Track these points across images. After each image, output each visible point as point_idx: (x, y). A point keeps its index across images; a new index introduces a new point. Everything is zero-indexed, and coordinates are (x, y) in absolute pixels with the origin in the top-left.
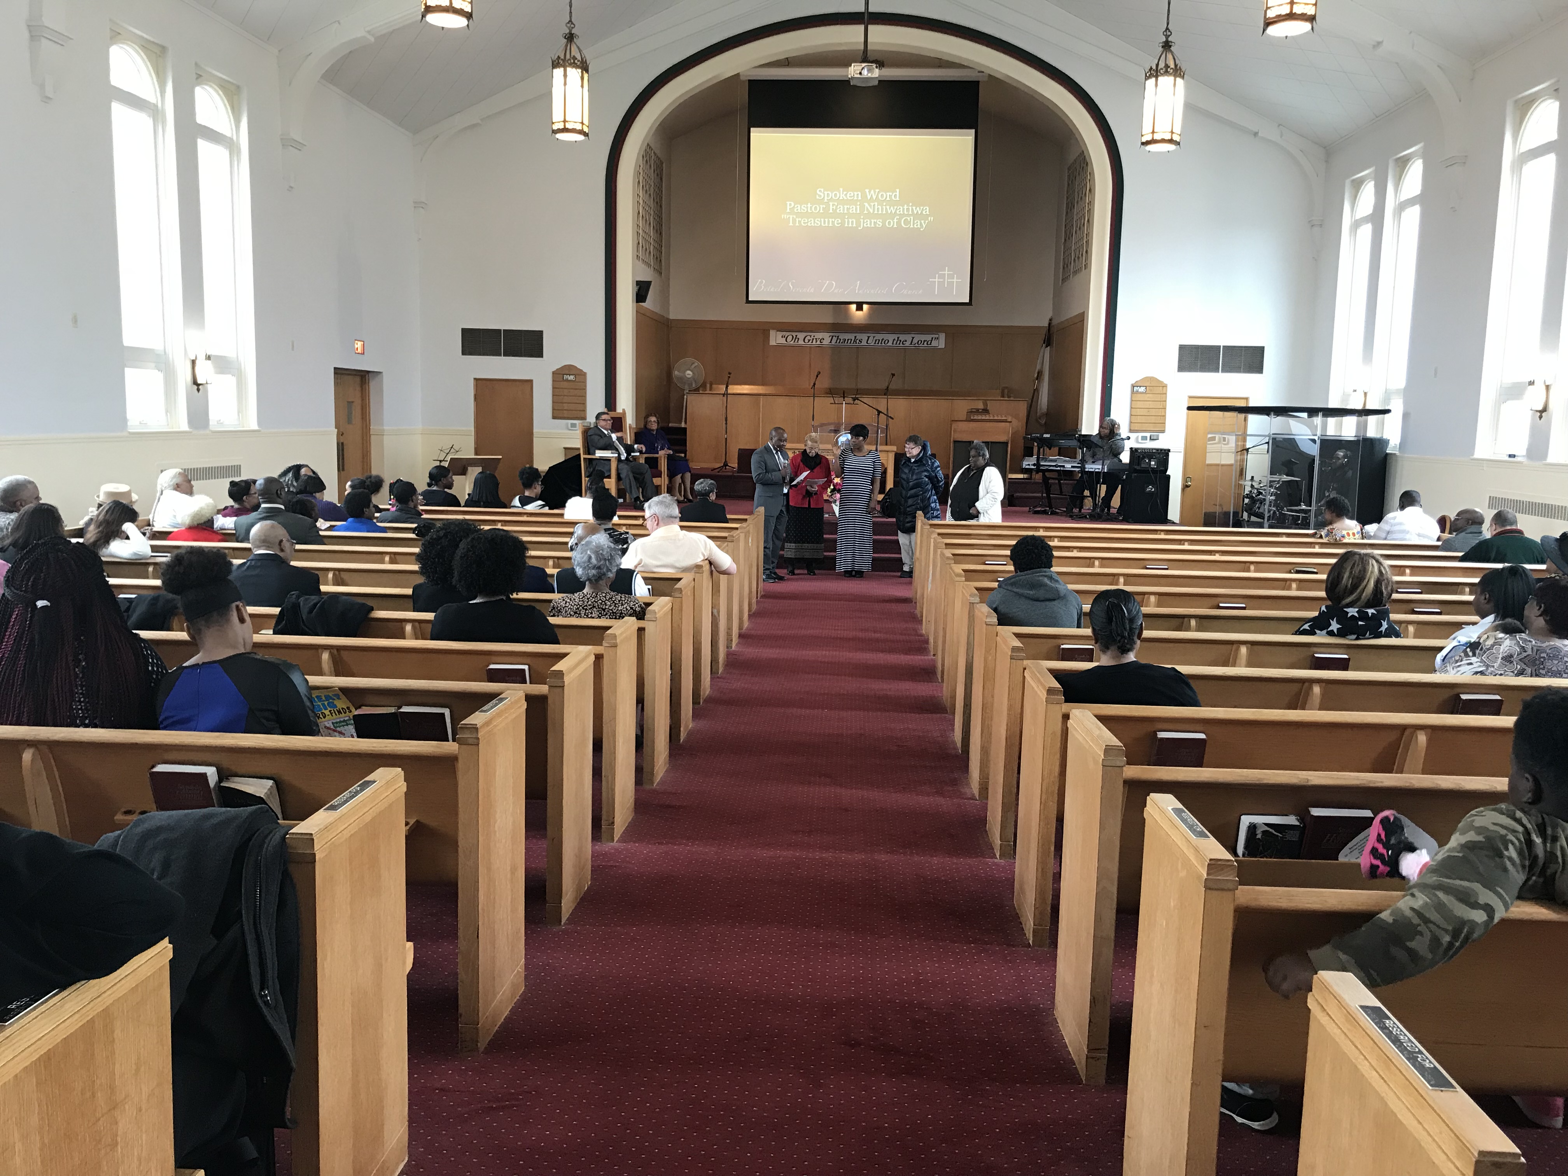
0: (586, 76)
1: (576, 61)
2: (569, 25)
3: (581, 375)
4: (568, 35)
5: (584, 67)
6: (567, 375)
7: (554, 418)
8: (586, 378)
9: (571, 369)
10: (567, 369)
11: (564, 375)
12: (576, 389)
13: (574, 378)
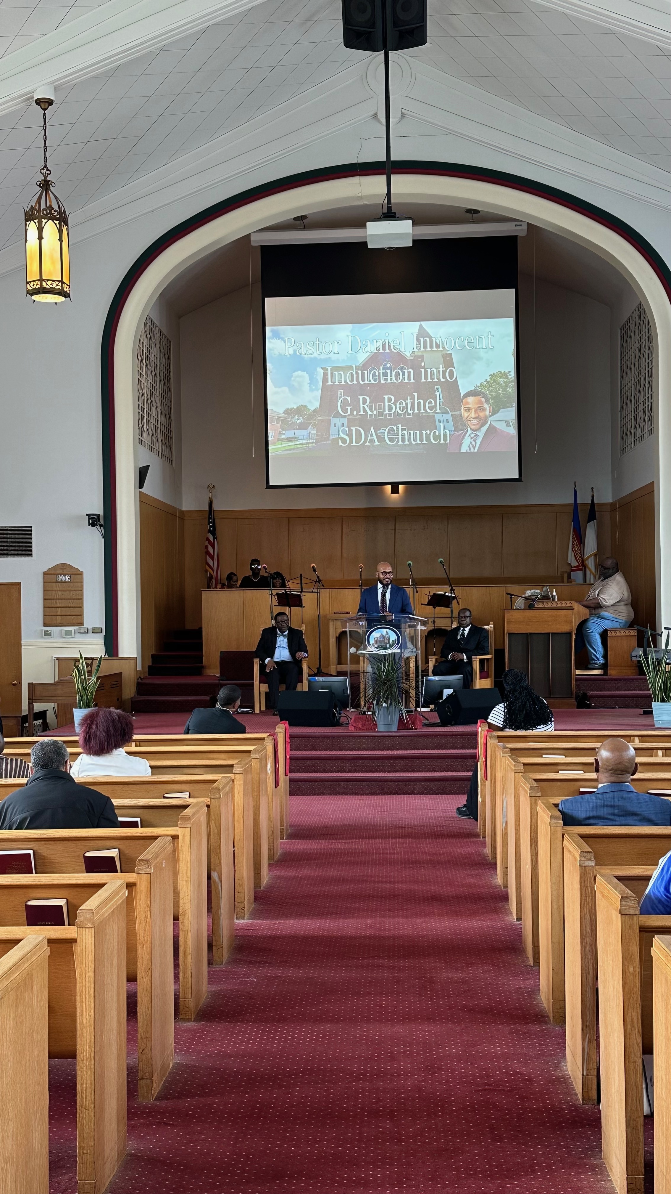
0: (65, 229)
1: (53, 212)
2: (42, 171)
3: (76, 575)
4: (43, 182)
5: (62, 219)
6: (61, 575)
7: (45, 625)
8: (82, 578)
9: (66, 569)
10: (61, 568)
11: (57, 575)
12: (71, 591)
13: (69, 579)
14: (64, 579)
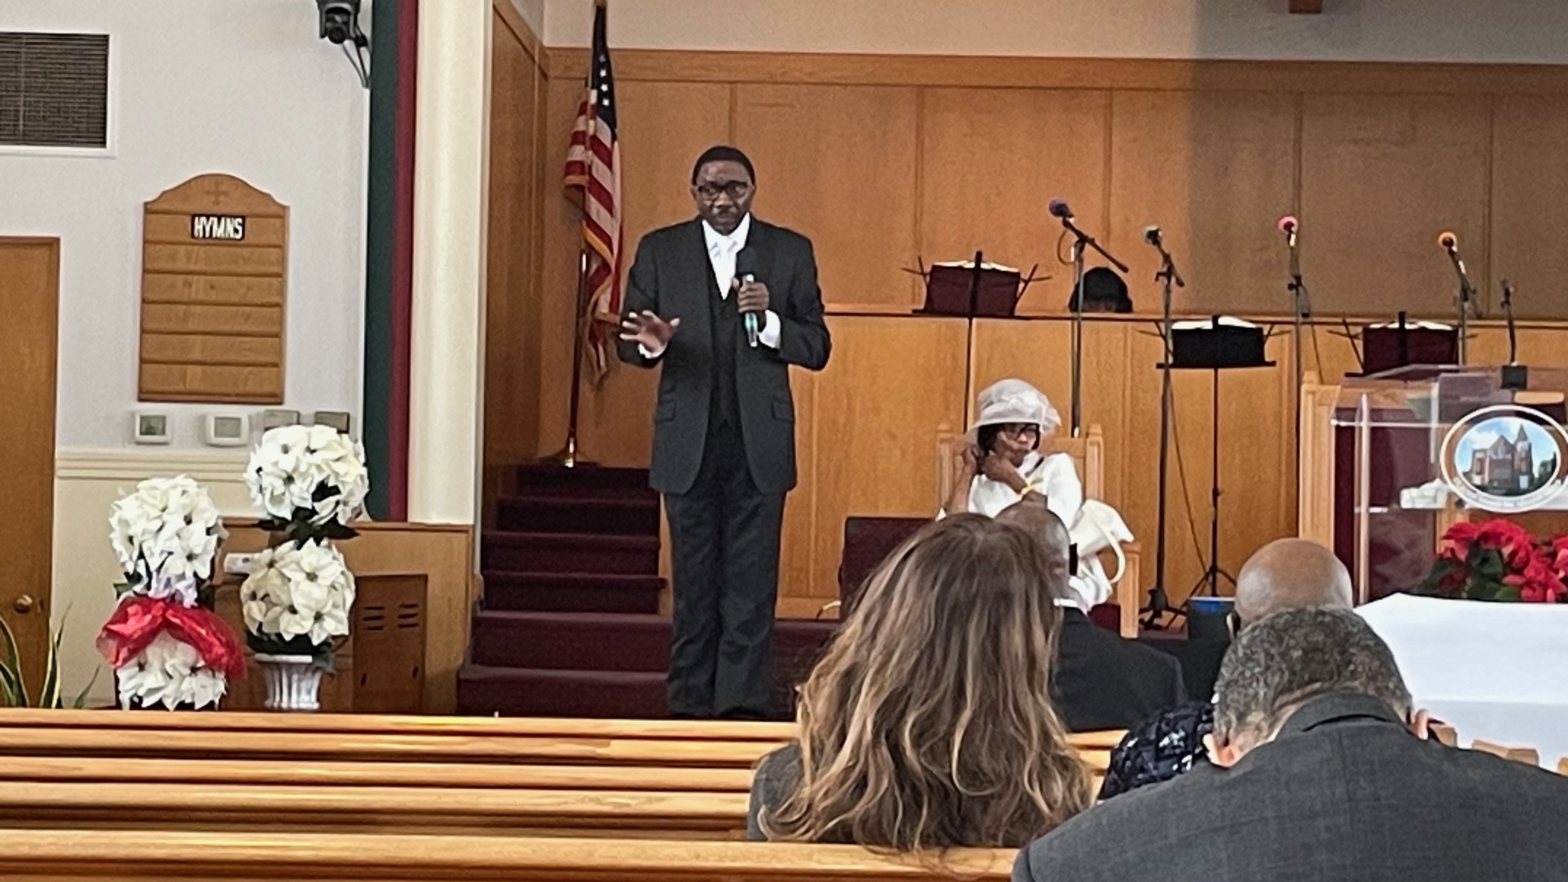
3: (264, 219)
6: (208, 217)
7: (144, 396)
8: (283, 231)
9: (226, 193)
10: (208, 193)
11: (193, 217)
12: (242, 275)
13: (236, 231)
14: (218, 232)
